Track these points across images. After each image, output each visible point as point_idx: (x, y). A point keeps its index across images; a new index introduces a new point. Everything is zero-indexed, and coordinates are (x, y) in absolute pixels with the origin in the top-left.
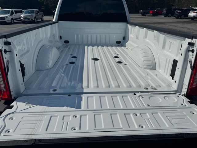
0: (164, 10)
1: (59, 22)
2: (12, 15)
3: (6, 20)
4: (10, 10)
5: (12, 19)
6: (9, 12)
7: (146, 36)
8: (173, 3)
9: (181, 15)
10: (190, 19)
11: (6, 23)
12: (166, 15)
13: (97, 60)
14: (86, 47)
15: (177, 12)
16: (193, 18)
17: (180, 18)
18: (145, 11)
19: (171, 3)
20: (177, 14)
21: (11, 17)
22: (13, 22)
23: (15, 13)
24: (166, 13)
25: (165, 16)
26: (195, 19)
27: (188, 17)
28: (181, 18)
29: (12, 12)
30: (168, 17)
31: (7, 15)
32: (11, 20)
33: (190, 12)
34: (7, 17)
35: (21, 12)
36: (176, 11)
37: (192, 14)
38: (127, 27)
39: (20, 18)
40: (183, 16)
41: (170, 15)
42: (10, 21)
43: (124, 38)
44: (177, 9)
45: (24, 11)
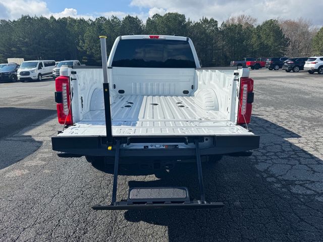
0: (268, 60)
1: (113, 67)
2: (40, 68)
3: (31, 76)
4: (38, 61)
5: (40, 74)
6: (37, 64)
7: (211, 78)
8: (284, 51)
9: (294, 67)
10: (308, 73)
11: (30, 80)
12: (272, 68)
13: (156, 104)
14: (145, 97)
15: (286, 63)
16: (311, 72)
17: (292, 71)
18: (240, 62)
19: (281, 51)
20: (287, 66)
21: (39, 71)
22: (40, 79)
23: (45, 66)
24: (271, 64)
25: (270, 70)
26: (315, 73)
27: (304, 69)
28: (294, 72)
29: (41, 64)
30: (275, 70)
31: (33, 69)
32: (38, 76)
33: (306, 62)
34: (33, 71)
35: (53, 64)
36: (285, 61)
37: (308, 65)
38: (195, 73)
39: (52, 73)
40: (297, 69)
41: (277, 67)
42: (37, 78)
43: (193, 87)
44: (287, 59)
45: (57, 64)
